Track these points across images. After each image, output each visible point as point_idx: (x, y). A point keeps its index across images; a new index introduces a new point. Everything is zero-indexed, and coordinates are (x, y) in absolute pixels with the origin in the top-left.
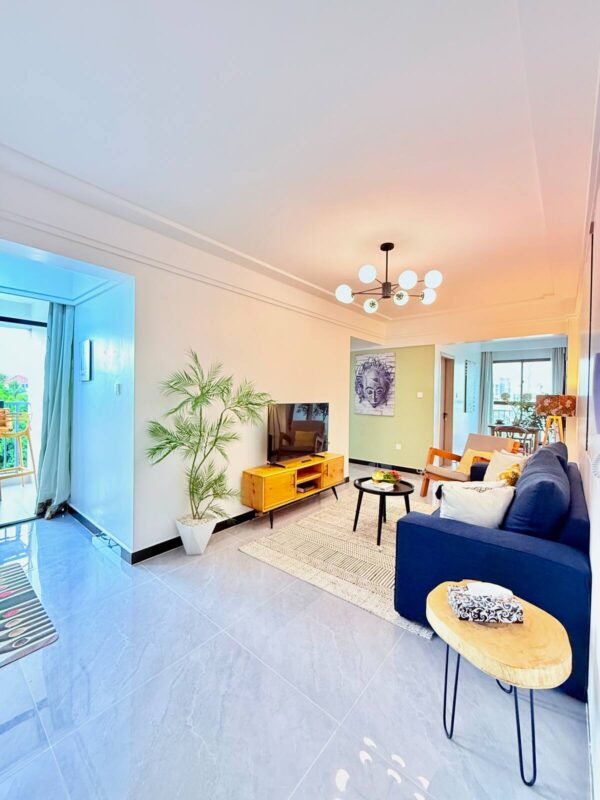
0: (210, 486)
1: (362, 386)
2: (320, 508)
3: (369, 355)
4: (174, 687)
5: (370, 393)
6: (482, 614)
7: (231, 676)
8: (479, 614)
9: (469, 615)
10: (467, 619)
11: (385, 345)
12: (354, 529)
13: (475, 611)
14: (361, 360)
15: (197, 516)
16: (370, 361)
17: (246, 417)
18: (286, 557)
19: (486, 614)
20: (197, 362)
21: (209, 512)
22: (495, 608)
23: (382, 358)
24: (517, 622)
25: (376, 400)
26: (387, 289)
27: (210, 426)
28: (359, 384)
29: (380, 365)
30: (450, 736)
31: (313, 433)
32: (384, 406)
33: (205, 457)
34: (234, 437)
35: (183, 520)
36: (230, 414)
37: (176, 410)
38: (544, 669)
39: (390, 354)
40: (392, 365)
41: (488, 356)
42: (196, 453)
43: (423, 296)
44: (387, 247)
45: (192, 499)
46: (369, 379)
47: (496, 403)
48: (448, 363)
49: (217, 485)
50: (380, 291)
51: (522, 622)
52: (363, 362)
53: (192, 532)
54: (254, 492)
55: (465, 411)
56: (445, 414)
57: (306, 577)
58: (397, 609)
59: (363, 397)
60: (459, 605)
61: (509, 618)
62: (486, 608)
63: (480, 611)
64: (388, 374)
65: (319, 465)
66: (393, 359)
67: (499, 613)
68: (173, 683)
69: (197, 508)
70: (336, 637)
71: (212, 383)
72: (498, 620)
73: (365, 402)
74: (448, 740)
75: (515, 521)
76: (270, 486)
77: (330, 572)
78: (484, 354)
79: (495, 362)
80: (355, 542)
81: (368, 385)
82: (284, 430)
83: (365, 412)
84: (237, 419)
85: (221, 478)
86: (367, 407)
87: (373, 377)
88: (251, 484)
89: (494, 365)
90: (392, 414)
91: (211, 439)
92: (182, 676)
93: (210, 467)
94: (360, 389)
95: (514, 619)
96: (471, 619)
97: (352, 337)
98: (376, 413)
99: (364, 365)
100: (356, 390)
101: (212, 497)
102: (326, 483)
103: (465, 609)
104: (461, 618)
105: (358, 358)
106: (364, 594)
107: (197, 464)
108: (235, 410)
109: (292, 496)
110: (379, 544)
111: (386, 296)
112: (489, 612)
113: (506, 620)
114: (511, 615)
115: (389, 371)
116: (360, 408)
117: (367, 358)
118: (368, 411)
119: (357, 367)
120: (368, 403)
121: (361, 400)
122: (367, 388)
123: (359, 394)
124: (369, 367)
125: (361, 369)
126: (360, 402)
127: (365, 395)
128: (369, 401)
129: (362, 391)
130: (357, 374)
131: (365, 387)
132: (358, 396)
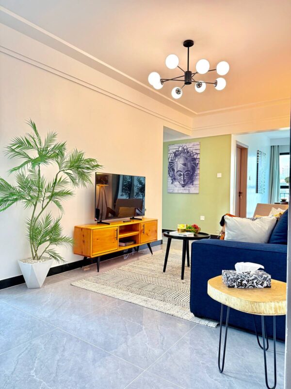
0: (47, 233)
1: (173, 170)
2: (138, 259)
3: (178, 145)
4: (20, 357)
5: (180, 175)
6: (244, 282)
7: (64, 350)
8: (241, 283)
9: (235, 284)
10: (233, 287)
11: (192, 136)
12: (164, 271)
13: (239, 281)
14: (173, 149)
15: (36, 257)
16: (180, 149)
17: (77, 181)
18: (109, 288)
19: (246, 283)
20: (35, 130)
21: (46, 255)
22: (253, 278)
23: (190, 146)
24: (267, 287)
25: (184, 181)
26: (188, 77)
27: (46, 185)
28: (171, 168)
29: (188, 152)
30: (222, 371)
31: (134, 208)
32: (191, 186)
33: (43, 209)
34: (68, 193)
35: (25, 261)
36: (63, 176)
37: (19, 168)
38: (278, 302)
39: (196, 143)
40: (198, 152)
41: (276, 149)
42: (35, 206)
43: (216, 83)
44: (188, 44)
45: (32, 244)
46: (179, 164)
47: (282, 187)
48: (242, 151)
49: (53, 234)
50: (183, 78)
51: (270, 287)
52: (175, 151)
53: (32, 269)
54: (84, 241)
55: (257, 192)
56: (240, 193)
57: (125, 298)
58: (192, 311)
59: (174, 179)
60: (228, 278)
61: (262, 285)
62: (246, 278)
63: (242, 281)
64: (195, 159)
65: (137, 225)
66: (198, 147)
67: (255, 281)
68: (19, 356)
69: (36, 251)
70: (145, 329)
71: (49, 149)
72: (254, 286)
73: (176, 183)
74: (220, 374)
75: (276, 237)
76: (97, 237)
77: (144, 295)
78: (273, 147)
79: (281, 154)
80: (165, 278)
81: (179, 169)
82: (110, 205)
83: (176, 191)
84: (69, 180)
85: (56, 226)
86: (177, 187)
87: (183, 162)
88: (81, 235)
89: (281, 157)
90: (197, 192)
91: (49, 194)
92: (26, 352)
93: (47, 218)
94: (172, 173)
95: (265, 285)
96: (236, 287)
97: (164, 127)
98: (185, 192)
99: (175, 153)
100: (169, 174)
101: (48, 243)
102: (143, 241)
103: (231, 279)
104: (229, 287)
105: (171, 147)
106: (168, 306)
107: (36, 215)
108: (67, 173)
109: (115, 248)
110: (182, 278)
111: (188, 83)
112: (248, 281)
113: (260, 286)
114: (263, 282)
115: (195, 157)
116: (172, 188)
117: (178, 147)
118: (178, 190)
119: (169, 155)
120: (179, 184)
121: (173, 181)
122: (177, 172)
123: (171, 177)
124: (179, 154)
125: (173, 157)
126: (172, 183)
127: (176, 178)
128: (179, 182)
129: (174, 174)
130: (170, 161)
131: (176, 171)
132: (170, 178)
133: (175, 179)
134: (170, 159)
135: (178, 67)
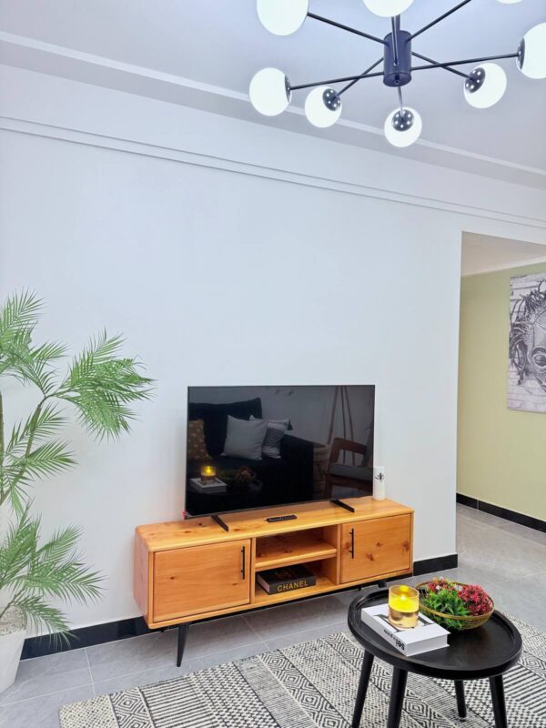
1: (524, 347)
3: (539, 277)
14: (523, 288)
73: (532, 384)
76: (170, 573)
81: (538, 345)
83: (530, 406)
86: (533, 395)
97: (464, 233)
99: (528, 299)
100: (512, 356)
105: (518, 284)
116: (520, 397)
117: (536, 284)
118: (536, 404)
119: (513, 304)
120: (538, 386)
121: (522, 378)
122: (534, 352)
123: (516, 365)
124: (539, 304)
125: (522, 309)
126: (519, 383)
127: (530, 368)
128: (540, 382)
129: (525, 358)
130: (513, 321)
131: (530, 349)
132: (515, 369)
133: (527, 371)
134: (515, 316)
135: (309, 15)
